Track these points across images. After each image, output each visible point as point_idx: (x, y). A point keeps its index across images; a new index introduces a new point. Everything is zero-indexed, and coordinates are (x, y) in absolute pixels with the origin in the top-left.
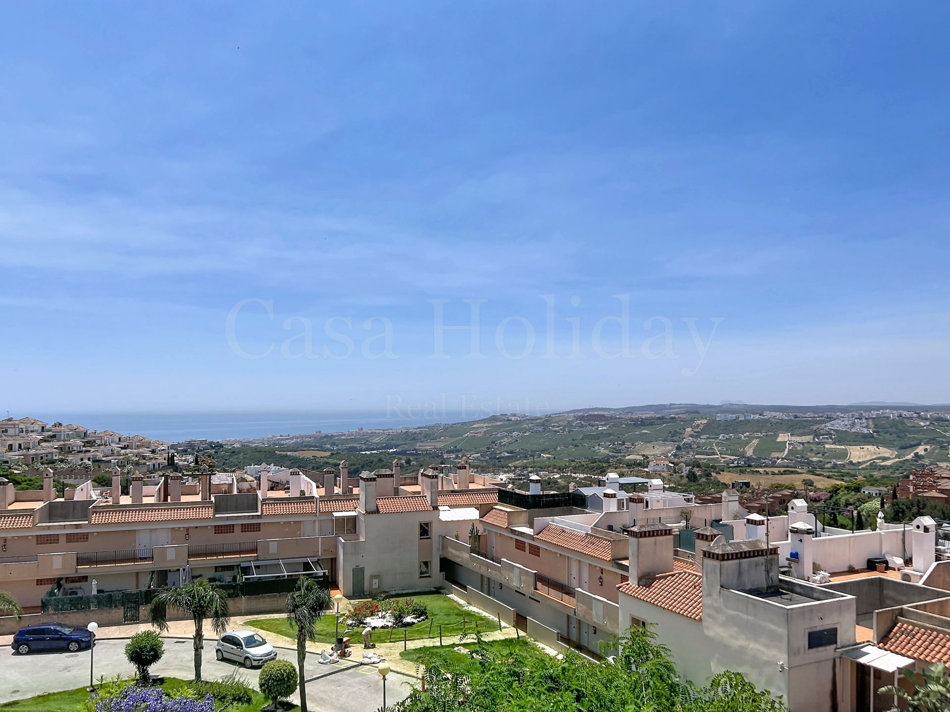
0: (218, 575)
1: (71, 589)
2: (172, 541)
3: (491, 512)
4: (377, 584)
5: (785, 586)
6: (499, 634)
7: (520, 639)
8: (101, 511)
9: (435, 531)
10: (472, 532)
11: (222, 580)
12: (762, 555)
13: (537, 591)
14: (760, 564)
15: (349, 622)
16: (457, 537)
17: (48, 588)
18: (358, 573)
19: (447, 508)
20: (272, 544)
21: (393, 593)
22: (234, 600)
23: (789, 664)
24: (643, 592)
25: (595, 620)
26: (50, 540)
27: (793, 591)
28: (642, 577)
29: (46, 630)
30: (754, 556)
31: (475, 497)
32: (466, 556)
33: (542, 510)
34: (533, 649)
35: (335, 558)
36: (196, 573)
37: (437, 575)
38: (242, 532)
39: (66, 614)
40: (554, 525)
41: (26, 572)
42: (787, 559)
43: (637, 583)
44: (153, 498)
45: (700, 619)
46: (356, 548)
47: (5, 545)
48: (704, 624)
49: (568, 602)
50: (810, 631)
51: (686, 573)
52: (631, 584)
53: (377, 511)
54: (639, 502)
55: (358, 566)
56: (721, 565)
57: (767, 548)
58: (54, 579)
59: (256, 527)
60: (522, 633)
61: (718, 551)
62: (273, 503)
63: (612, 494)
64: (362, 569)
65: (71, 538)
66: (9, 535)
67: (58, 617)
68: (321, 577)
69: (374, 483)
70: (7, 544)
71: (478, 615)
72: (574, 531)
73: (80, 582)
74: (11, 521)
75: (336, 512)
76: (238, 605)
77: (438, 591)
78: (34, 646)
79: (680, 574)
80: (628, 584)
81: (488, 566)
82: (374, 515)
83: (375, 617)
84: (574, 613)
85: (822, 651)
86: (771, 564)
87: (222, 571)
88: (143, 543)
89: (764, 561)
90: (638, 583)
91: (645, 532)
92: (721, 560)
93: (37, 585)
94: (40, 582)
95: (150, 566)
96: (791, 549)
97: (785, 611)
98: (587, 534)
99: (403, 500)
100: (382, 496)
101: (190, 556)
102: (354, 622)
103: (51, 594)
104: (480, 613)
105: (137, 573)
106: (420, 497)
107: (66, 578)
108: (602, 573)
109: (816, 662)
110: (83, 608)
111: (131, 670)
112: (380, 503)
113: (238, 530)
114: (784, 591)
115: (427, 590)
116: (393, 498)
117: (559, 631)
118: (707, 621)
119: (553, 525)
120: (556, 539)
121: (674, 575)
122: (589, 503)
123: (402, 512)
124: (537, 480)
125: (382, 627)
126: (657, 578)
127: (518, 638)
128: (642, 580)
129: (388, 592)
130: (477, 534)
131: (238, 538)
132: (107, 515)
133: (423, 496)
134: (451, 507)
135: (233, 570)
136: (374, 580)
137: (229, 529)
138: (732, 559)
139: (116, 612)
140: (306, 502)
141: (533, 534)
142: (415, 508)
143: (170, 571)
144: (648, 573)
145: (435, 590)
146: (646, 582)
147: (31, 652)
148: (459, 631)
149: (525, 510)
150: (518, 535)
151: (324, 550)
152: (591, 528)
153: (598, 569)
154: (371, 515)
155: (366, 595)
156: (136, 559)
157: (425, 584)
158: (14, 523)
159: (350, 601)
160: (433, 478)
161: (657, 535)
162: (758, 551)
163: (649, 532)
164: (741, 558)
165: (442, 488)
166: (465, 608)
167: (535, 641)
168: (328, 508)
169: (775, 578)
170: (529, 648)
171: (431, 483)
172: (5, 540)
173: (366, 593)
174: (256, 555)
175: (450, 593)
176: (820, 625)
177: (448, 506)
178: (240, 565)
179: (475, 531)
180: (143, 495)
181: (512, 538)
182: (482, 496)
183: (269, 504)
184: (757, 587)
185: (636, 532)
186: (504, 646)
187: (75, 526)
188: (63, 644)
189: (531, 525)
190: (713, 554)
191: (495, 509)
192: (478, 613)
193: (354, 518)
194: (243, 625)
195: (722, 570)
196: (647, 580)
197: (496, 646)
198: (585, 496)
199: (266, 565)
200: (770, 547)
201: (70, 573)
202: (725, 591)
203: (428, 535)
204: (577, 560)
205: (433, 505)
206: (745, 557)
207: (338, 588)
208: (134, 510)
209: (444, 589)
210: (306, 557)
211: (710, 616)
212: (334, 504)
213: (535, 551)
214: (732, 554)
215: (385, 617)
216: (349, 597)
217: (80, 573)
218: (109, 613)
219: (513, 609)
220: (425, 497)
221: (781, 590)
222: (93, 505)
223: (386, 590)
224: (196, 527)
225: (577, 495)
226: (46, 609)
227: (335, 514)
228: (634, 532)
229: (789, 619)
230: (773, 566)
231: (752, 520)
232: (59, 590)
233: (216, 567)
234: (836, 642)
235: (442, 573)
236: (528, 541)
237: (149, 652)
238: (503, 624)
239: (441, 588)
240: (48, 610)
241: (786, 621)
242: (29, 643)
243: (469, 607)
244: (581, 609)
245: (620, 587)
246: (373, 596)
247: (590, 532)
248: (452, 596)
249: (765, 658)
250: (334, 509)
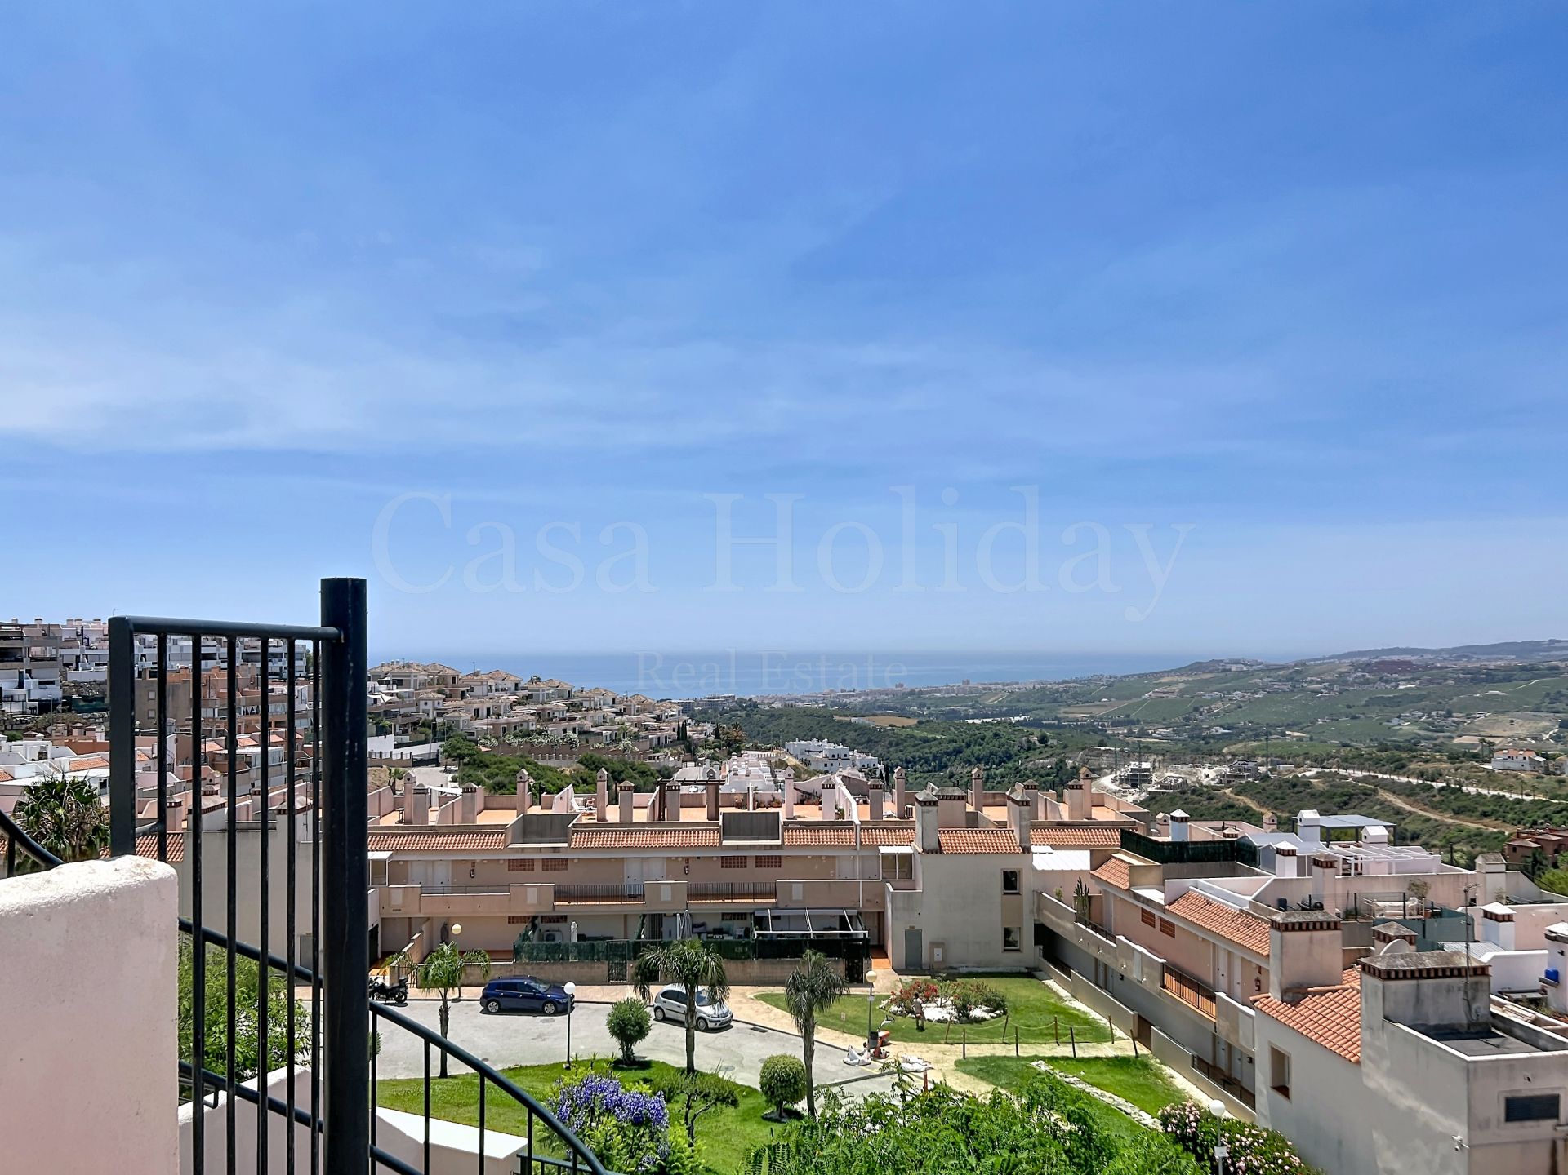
0: (725, 924)
1: (548, 931)
2: (668, 876)
3: (1108, 863)
4: (941, 955)
5: (1501, 1025)
6: (1109, 1047)
7: (1139, 1059)
8: (583, 831)
9: (1026, 883)
10: (1078, 891)
11: (731, 932)
12: (1460, 975)
13: (1165, 990)
14: (1456, 989)
15: (894, 1008)
16: (1059, 896)
17: (521, 928)
18: (913, 937)
19: (1048, 849)
20: (795, 885)
21: (964, 970)
22: (743, 963)
23: (1470, 1140)
24: (1286, 1013)
25: (1243, 1044)
26: (525, 865)
27: (1511, 1034)
28: (1287, 989)
29: (518, 985)
30: (1445, 976)
31: (1094, 833)
32: (1069, 926)
33: (1185, 865)
34: (1156, 1076)
35: (883, 913)
36: (698, 921)
37: (1030, 951)
38: (757, 867)
39: (542, 965)
40: (1197, 892)
41: (493, 906)
42: (1541, 980)
43: (1279, 997)
44: (646, 815)
45: (1358, 1062)
46: (910, 904)
47: (473, 871)
48: (1364, 1069)
49: (1207, 1010)
50: (1509, 1095)
51: (1353, 989)
52: (1272, 998)
53: (939, 850)
55: (913, 927)
56: (1384, 987)
57: (1466, 965)
58: (528, 917)
59: (775, 862)
60: (1143, 1050)
61: (1381, 966)
62: (798, 829)
63: (1288, 851)
64: (919, 933)
65: (548, 865)
66: (478, 858)
67: (533, 969)
68: (860, 940)
69: (935, 808)
70: (476, 869)
71: (1083, 1016)
72: (1224, 904)
73: (558, 922)
74: (480, 840)
75: (884, 845)
76: (749, 970)
77: (1030, 973)
78: (506, 1003)
79: (1345, 990)
80: (1268, 998)
81: (1100, 945)
82: (935, 855)
83: (931, 1005)
84: (1213, 1028)
85: (1532, 1127)
86: (1476, 990)
87: (730, 919)
88: (632, 875)
89: (1462, 985)
90: (1282, 998)
91: (1293, 924)
92: (1384, 979)
93: (509, 923)
94: (512, 920)
95: (641, 908)
96: (1549, 964)
97: (1464, 1064)
98: (1241, 911)
99: (979, 835)
100: (948, 826)
101: (690, 896)
102: (900, 1009)
103: (525, 937)
104: (1086, 1014)
105: (626, 916)
106: (1005, 831)
107: (542, 917)
108: (1260, 973)
109: (1519, 1142)
110: (562, 959)
111: (612, 1047)
112: (944, 838)
113: (751, 864)
114: (1499, 1033)
115: (1015, 970)
116: (964, 831)
117: (1194, 1053)
118: (1368, 1067)
119: (1195, 891)
120: (1195, 915)
121: (1335, 991)
122: (1261, 857)
123: (976, 853)
124: (1182, 818)
125: (939, 1021)
126: (1309, 993)
127: (1137, 1056)
128: (1288, 994)
129: (956, 969)
130: (1086, 894)
131: (752, 875)
132: (590, 836)
133: (1009, 831)
134: (1055, 847)
135: (746, 919)
136: (935, 949)
137: (740, 862)
138: (1405, 978)
139: (598, 968)
140: (843, 829)
141: (1162, 903)
142: (995, 848)
143: (665, 915)
144: (1298, 983)
145: (1026, 971)
146: (1293, 997)
147: (502, 1011)
148: (1048, 1038)
149: (1159, 864)
150: (1143, 903)
151: (867, 900)
152: (1250, 902)
153: (1254, 966)
154: (930, 855)
155: (925, 970)
156: (625, 896)
157: (1010, 960)
158: (483, 843)
159: (901, 977)
160: (1023, 805)
161: (1315, 929)
162: (1452, 970)
163: (1300, 924)
164: (1421, 977)
165: (1046, 818)
166: (1067, 1003)
167: (1162, 1064)
168: (873, 839)
169: (1482, 1011)
170: (1149, 1073)
171: (1020, 812)
172: (474, 863)
173: (924, 968)
174: (774, 900)
175: (1046, 977)
176: (1524, 1089)
177: (1051, 846)
178: (754, 913)
179: (1084, 889)
180: (634, 807)
181: (1137, 906)
182: (1105, 833)
183: (792, 829)
184: (1450, 1022)
185: (1279, 924)
186: (1111, 1066)
187: (552, 850)
188: (537, 1004)
189: (1161, 886)
190: (1375, 969)
191: (1115, 858)
192: (1084, 1013)
193: (908, 858)
194: (753, 999)
195: (1387, 994)
196: (1294, 994)
197: (1099, 1066)
198: (1255, 847)
199: (789, 916)
200: (1474, 964)
201: (546, 910)
202: (1388, 1024)
203: (1016, 889)
204: (1225, 949)
205: (1023, 845)
206: (1429, 977)
207: (887, 957)
208: (622, 831)
209: (1041, 971)
210: (842, 909)
211: (1370, 1059)
212: (882, 833)
213: (1168, 928)
214: (1405, 972)
215: (945, 1006)
216: (899, 972)
217: (559, 912)
218: (592, 968)
219: (1132, 1013)
220: (1013, 831)
221: (1494, 1030)
222: (574, 822)
223: (954, 965)
224: (698, 858)
225: (1244, 844)
226: (518, 957)
227: (883, 850)
228: (1276, 923)
229: (1471, 1076)
230: (1480, 994)
231: (1491, 913)
232: (533, 932)
233: (723, 914)
234: (1556, 1116)
235: (1038, 947)
236: (1158, 914)
237: (634, 1027)
238: (1118, 1033)
239: (1037, 969)
240: (521, 958)
241: (1466, 1078)
242: (500, 1000)
243: (1073, 1002)
244: (1223, 1026)
245: (1256, 1001)
246: (933, 972)
247: (1246, 908)
248: (1050, 983)
249: (1440, 1129)
250: (881, 842)
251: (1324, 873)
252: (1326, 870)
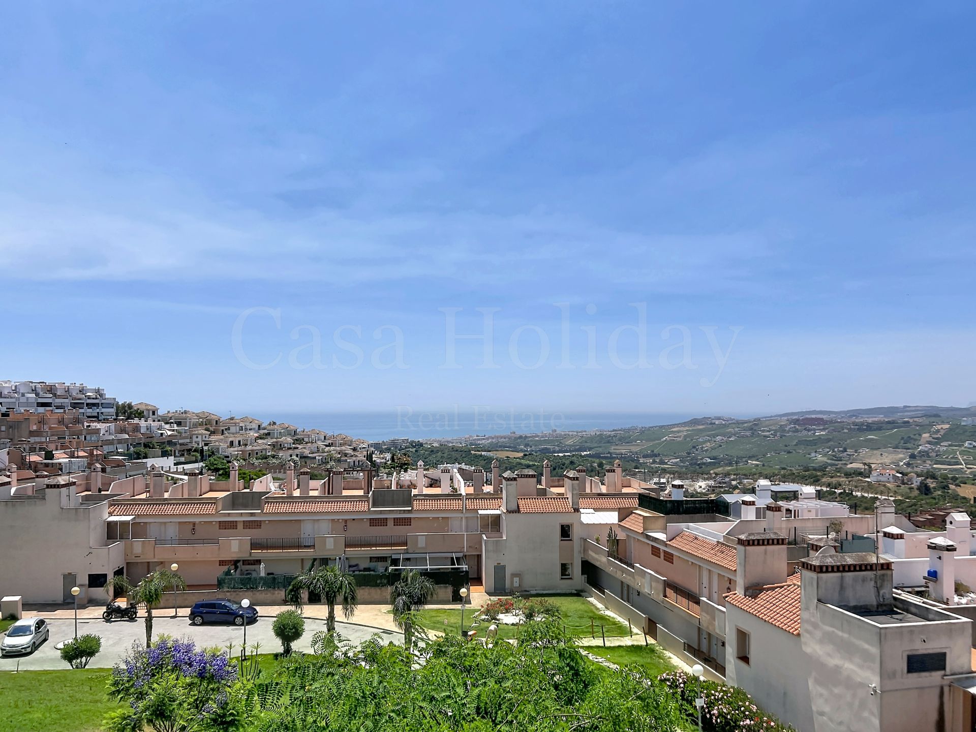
0: (372, 565)
1: (247, 571)
2: (332, 531)
3: (630, 517)
4: (518, 582)
5: (900, 605)
6: (628, 640)
7: (649, 646)
8: (272, 502)
9: (576, 533)
10: (609, 536)
11: (376, 570)
12: (871, 569)
13: (666, 599)
14: (869, 579)
15: (483, 617)
16: (598, 541)
17: (225, 568)
18: (500, 570)
19: (592, 511)
20: (420, 538)
21: (534, 592)
22: (380, 589)
23: (881, 687)
24: (749, 604)
25: (717, 631)
26: (232, 525)
27: (908, 611)
28: (749, 587)
29: (216, 605)
30: (861, 570)
31: (622, 501)
32: (604, 559)
33: (681, 516)
34: (659, 657)
35: (481, 555)
36: (353, 563)
37: (578, 577)
38: (394, 525)
39: (237, 592)
40: (688, 532)
41: (207, 553)
42: (925, 578)
43: (743, 593)
44: (317, 491)
45: (799, 635)
46: (498, 547)
47: (194, 529)
48: (803, 639)
49: (694, 611)
50: (910, 653)
51: (795, 585)
52: (738, 594)
53: (518, 511)
54: (776, 511)
55: (500, 564)
56: (818, 578)
57: (876, 562)
58: (231, 561)
59: (407, 522)
60: (651, 641)
61: (816, 563)
62: (423, 499)
63: (750, 502)
64: (504, 567)
65: (248, 525)
66: (197, 520)
67: (231, 595)
68: (463, 572)
69: (515, 482)
70: (196, 527)
71: (612, 620)
72: (706, 538)
73: (254, 564)
74: (199, 508)
75: (481, 510)
76: (384, 594)
77: (578, 594)
78: (208, 618)
79: (789, 586)
80: (735, 594)
81: (623, 571)
82: (514, 514)
83: (509, 614)
84: (698, 622)
85: (926, 677)
86: (883, 580)
87: (376, 561)
88: (307, 531)
89: (873, 576)
90: (745, 593)
91: (753, 541)
92: (818, 572)
93: (220, 565)
94: (222, 563)
95: (312, 554)
96: (930, 567)
97: (878, 630)
98: (718, 542)
99: (545, 500)
100: (525, 496)
101: (347, 546)
102: (487, 617)
103: (228, 573)
104: (614, 618)
105: (302, 559)
106: (562, 498)
107: (243, 560)
108: (730, 583)
109: (917, 688)
110: (252, 588)
111: (276, 645)
112: (521, 502)
113: (390, 523)
114: (899, 611)
115: (568, 592)
116: (535, 498)
117: (685, 641)
118: (805, 637)
119: (687, 532)
120: (687, 546)
121: (783, 587)
122: (731, 510)
123: (542, 512)
124: (679, 485)
125: (513, 624)
126: (764, 589)
127: (647, 645)
128: (749, 590)
129: (528, 591)
130: (615, 538)
131: (390, 531)
132: (277, 505)
133: (565, 498)
134: (596, 510)
135: (386, 561)
136: (514, 578)
137: (383, 522)
138: (833, 571)
139: (278, 593)
140: (454, 499)
141: (665, 540)
142: (556, 509)
143: (330, 559)
144: (756, 583)
145: (576, 592)
146: (753, 593)
147: (204, 623)
148: (587, 634)
149: (663, 515)
150: (652, 541)
151: (470, 547)
152: (724, 536)
153: (726, 579)
154: (511, 514)
155: (507, 593)
156: (300, 546)
157: (565, 586)
158: (201, 510)
159: (490, 597)
160: (574, 480)
161: (768, 544)
162: (866, 566)
163: (758, 540)
164: (844, 571)
165: (591, 491)
166: (602, 612)
167: (664, 650)
168: (474, 505)
169: (887, 596)
170: (655, 656)
171: (572, 484)
172: (194, 524)
173: (507, 591)
174: (406, 548)
175: (589, 596)
176: (922, 648)
177: (594, 509)
178: (391, 557)
179: (613, 535)
180: (310, 488)
181: (648, 544)
182: (630, 501)
183: (419, 499)
184: (864, 604)
185: (743, 541)
186: (629, 651)
187: (250, 515)
188: (231, 618)
189: (664, 530)
190: (811, 565)
191: (635, 513)
192: (613, 618)
193: (498, 517)
194: (386, 613)
195: (820, 583)
196: (754, 590)
197: (620, 651)
198: (728, 503)
199: (416, 558)
200: (882, 561)
201: (245, 556)
202: (821, 605)
203: (569, 537)
204: (707, 569)
205: (574, 507)
206: (849, 571)
207: (482, 585)
208: (300, 501)
209: (585, 592)
210: (452, 553)
211: (807, 631)
212: (480, 502)
213: (669, 557)
214: (833, 567)
215: (518, 615)
216: (490, 594)
217: (255, 557)
218: (273, 594)
219: (645, 616)
220: (568, 498)
221: (895, 609)
222: (266, 496)
223: (527, 589)
224: (354, 520)
225: (720, 501)
226: (221, 587)
227: (480, 512)
228: (741, 540)
229: (882, 639)
230: (886, 583)
231: (889, 533)
232: (235, 571)
233: (371, 558)
234: (944, 669)
235: (583, 576)
236: (662, 548)
237: (291, 629)
238: (635, 630)
239: (582, 591)
240: (223, 588)
241: (879, 641)
242: (204, 615)
243: (606, 611)
244: (705, 618)
245: (727, 597)
246: (511, 593)
247: (722, 540)
248: (591, 600)
249: (859, 680)
250: (480, 507)
251: (774, 514)
252: (775, 513)
